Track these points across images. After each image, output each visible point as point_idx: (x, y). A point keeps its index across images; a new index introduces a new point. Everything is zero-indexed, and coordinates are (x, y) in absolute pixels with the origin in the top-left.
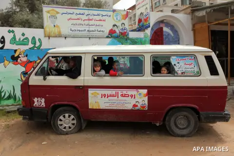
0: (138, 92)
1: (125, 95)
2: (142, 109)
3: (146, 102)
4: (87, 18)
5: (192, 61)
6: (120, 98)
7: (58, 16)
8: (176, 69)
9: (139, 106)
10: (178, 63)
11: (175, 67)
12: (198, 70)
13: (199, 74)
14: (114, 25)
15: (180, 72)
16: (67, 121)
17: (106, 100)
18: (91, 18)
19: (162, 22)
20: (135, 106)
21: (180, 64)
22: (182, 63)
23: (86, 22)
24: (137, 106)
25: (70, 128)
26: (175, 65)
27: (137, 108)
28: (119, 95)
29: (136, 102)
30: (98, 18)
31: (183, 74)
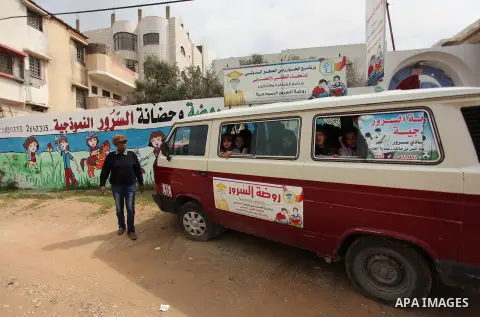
0: (285, 190)
1: (263, 193)
2: (293, 224)
3: (301, 212)
4: (279, 75)
5: (419, 126)
6: (257, 198)
7: (240, 78)
8: (371, 144)
9: (287, 218)
10: (378, 130)
11: (368, 140)
12: (435, 148)
13: (437, 158)
14: (321, 81)
15: (379, 153)
16: (193, 222)
17: (236, 198)
18: (285, 74)
19: (416, 66)
20: (280, 216)
21: (383, 133)
22: (387, 130)
23: (279, 82)
24: (284, 217)
25: (198, 232)
26: (368, 135)
27: (284, 221)
28: (255, 194)
29: (283, 209)
30: (296, 73)
31: (389, 158)
